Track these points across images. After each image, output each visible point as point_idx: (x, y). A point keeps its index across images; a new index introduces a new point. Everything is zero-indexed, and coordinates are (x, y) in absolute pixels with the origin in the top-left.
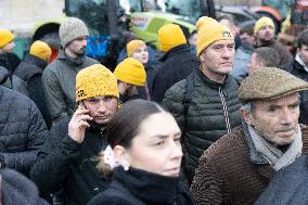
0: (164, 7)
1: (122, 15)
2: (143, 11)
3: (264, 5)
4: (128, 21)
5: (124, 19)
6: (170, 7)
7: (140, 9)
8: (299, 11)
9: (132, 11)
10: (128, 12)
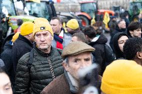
0: (28, 13)
1: (4, 17)
2: (16, 15)
3: (82, 12)
4: (8, 20)
5: (5, 20)
6: (32, 13)
7: (15, 14)
8: (98, 14)
9: (10, 15)
10: (7, 16)
